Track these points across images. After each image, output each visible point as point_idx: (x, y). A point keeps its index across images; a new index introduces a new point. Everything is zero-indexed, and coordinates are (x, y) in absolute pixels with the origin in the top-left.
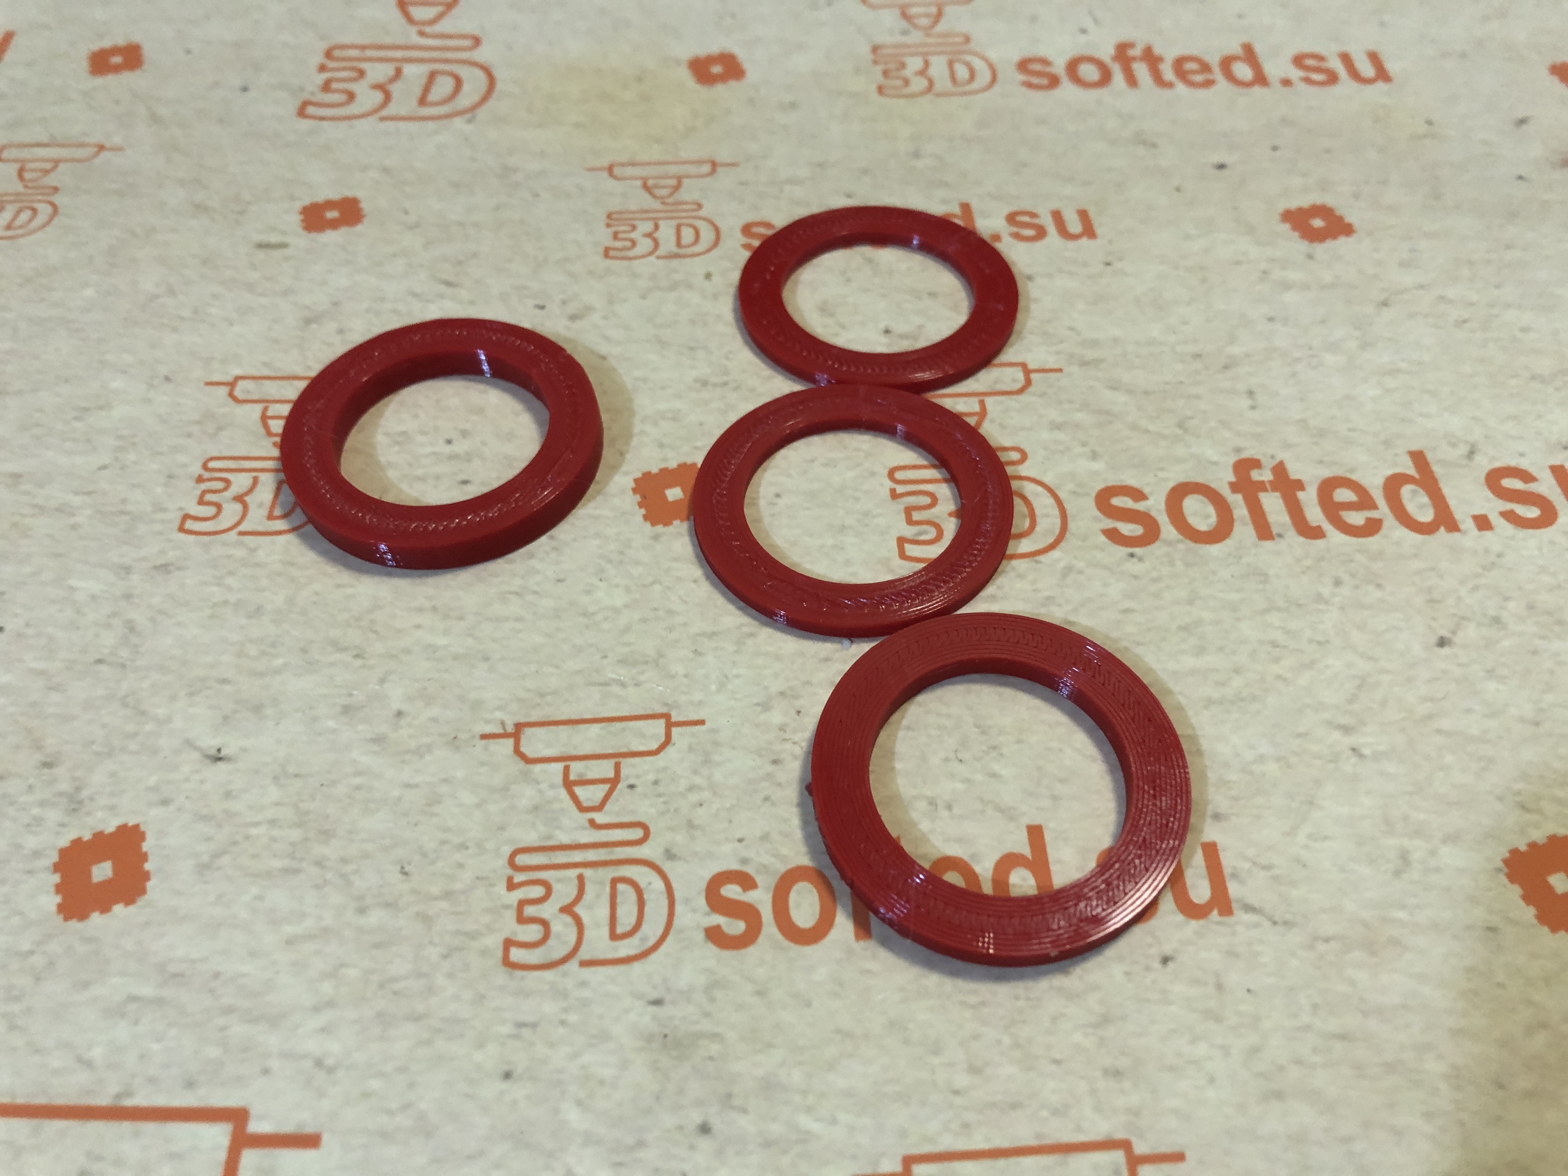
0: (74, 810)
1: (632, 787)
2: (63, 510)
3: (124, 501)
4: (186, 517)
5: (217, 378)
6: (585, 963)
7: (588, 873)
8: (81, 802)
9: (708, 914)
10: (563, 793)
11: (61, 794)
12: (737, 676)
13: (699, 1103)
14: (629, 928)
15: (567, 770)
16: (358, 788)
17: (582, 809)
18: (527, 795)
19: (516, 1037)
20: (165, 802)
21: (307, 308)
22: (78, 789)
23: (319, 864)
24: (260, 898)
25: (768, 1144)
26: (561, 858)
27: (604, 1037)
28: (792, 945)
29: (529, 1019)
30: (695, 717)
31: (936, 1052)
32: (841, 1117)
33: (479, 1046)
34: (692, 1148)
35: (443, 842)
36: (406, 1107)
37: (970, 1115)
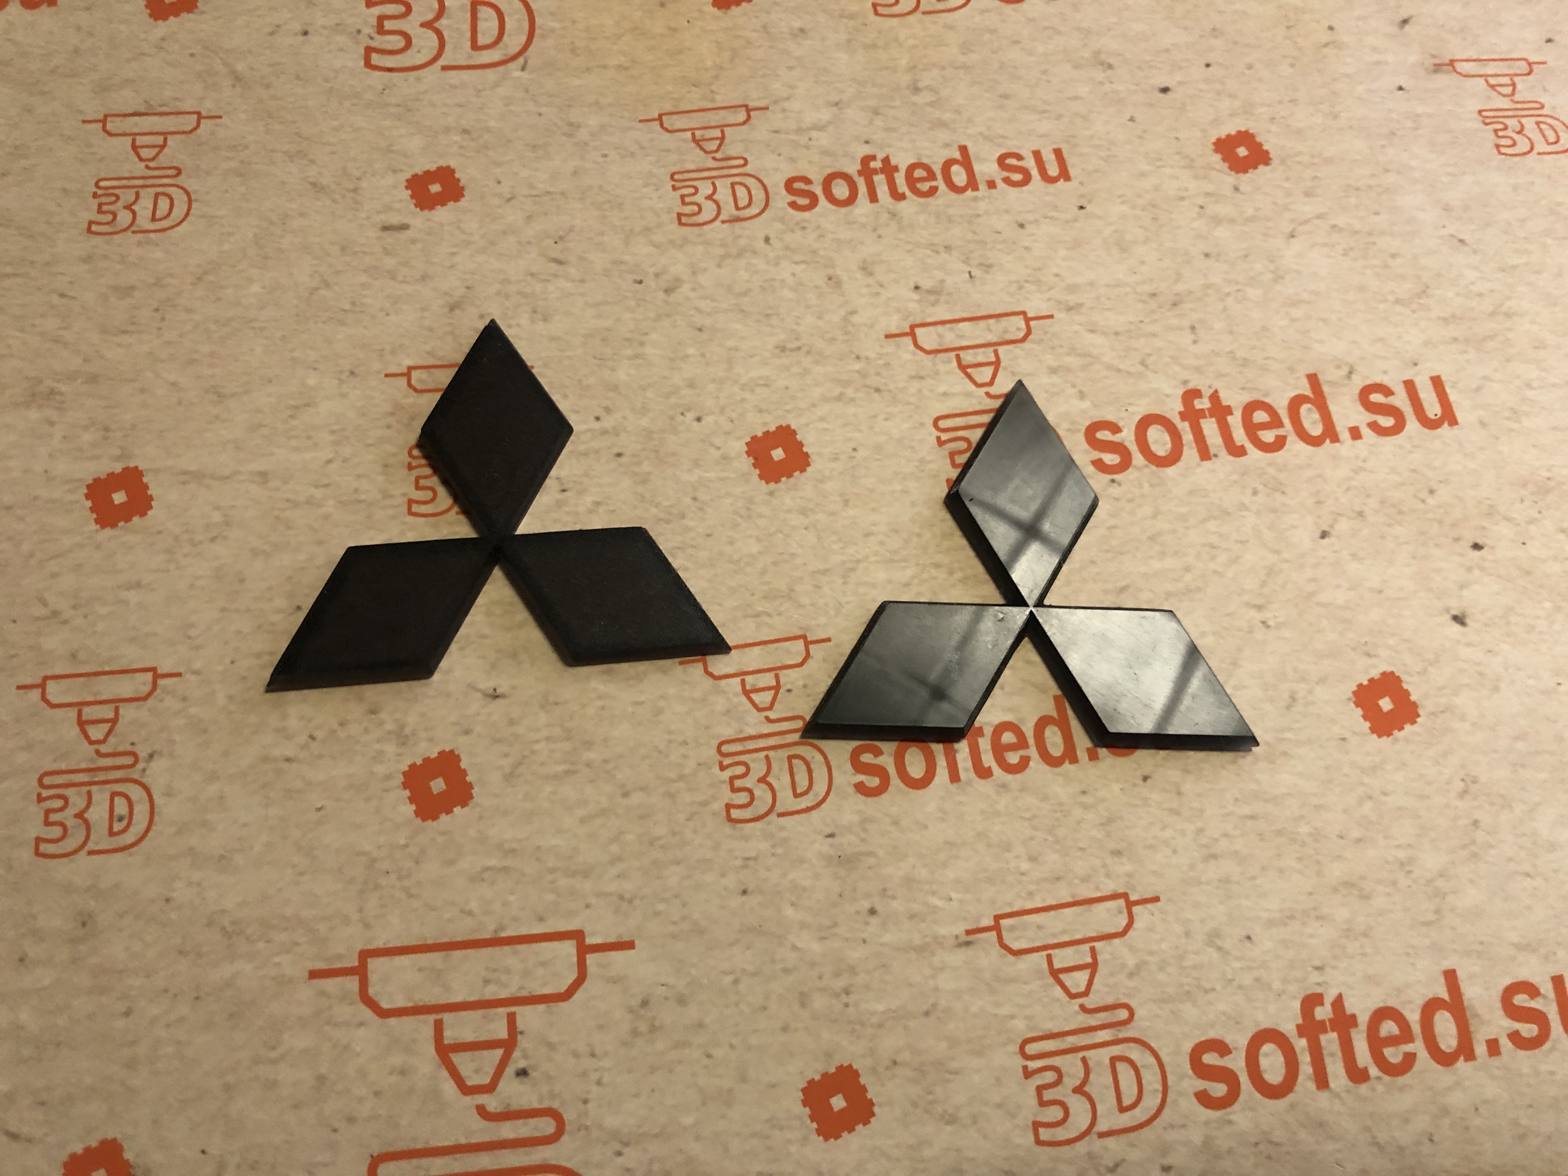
0: (404, 744)
1: (789, 691)
2: (310, 502)
3: (356, 490)
4: (411, 502)
5: (393, 369)
6: (780, 815)
7: (771, 754)
8: (407, 736)
9: (854, 775)
10: (744, 699)
11: (390, 732)
12: (848, 603)
13: (867, 896)
14: (805, 789)
15: (743, 682)
16: (603, 708)
17: (759, 710)
18: (720, 704)
19: (745, 867)
20: (467, 732)
21: (446, 294)
22: (402, 727)
23: (588, 765)
24: (554, 793)
25: (912, 917)
26: (751, 745)
27: (802, 861)
28: (911, 790)
29: (753, 854)
30: (823, 636)
31: (1008, 851)
32: (954, 895)
33: (723, 875)
34: (867, 923)
35: (670, 742)
36: (684, 918)
37: (1032, 887)
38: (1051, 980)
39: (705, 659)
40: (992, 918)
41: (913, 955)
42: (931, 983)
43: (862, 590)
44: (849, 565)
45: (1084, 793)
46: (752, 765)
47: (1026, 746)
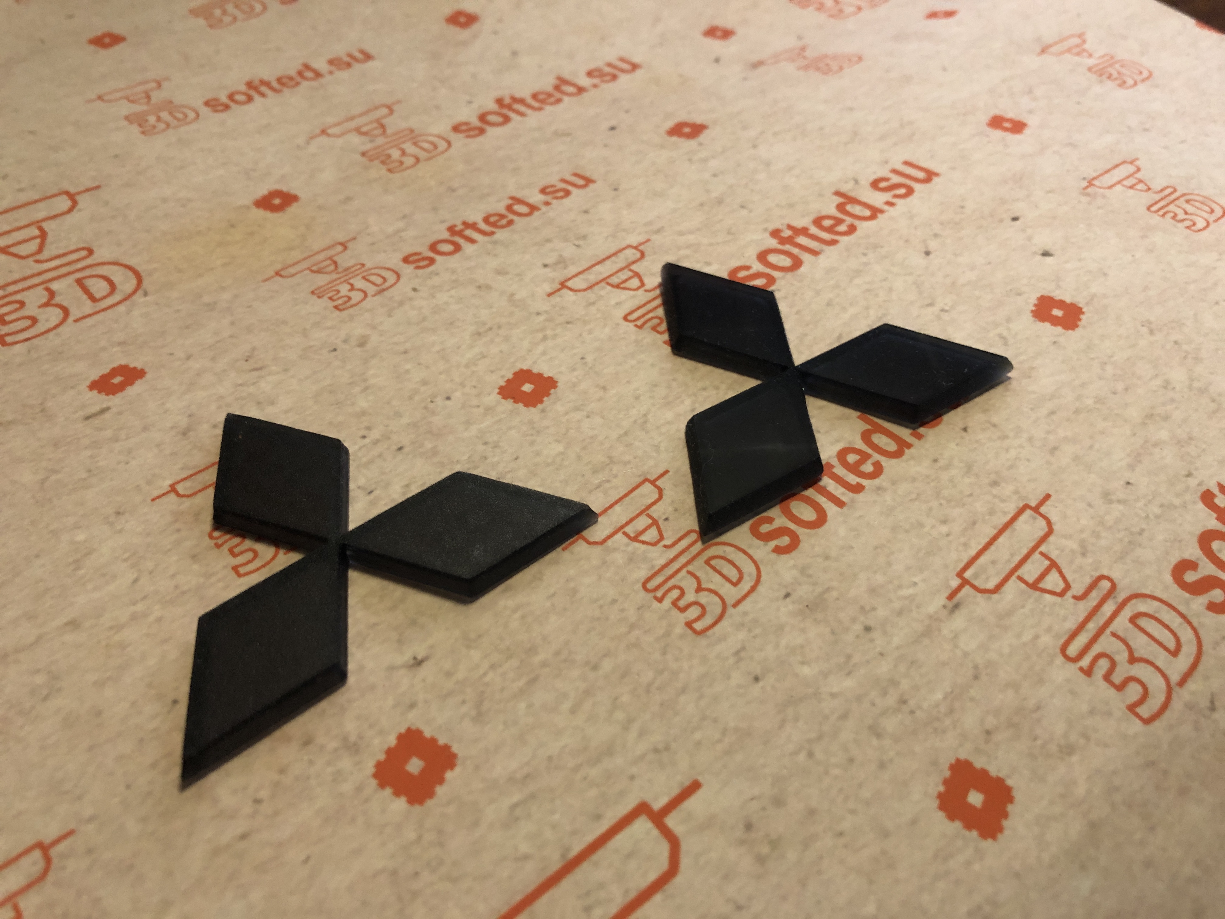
0: (356, 752)
1: (666, 519)
2: (136, 617)
3: (177, 587)
4: (235, 568)
6: (735, 605)
7: (690, 568)
8: (355, 744)
9: (766, 545)
10: (636, 544)
11: (336, 750)
12: (660, 442)
13: (854, 620)
14: (738, 576)
16: (523, 617)
18: (619, 558)
19: (740, 660)
20: (412, 706)
21: (172, 428)
22: (345, 739)
23: (544, 665)
24: (530, 706)
25: (900, 613)
27: (781, 628)
28: (817, 530)
29: (738, 647)
30: (660, 472)
31: (923, 527)
32: (915, 579)
33: (728, 678)
34: (872, 640)
35: (601, 607)
36: (724, 732)
37: (963, 540)
38: (1037, 594)
39: (582, 535)
40: (956, 578)
41: (926, 641)
42: (958, 652)
43: (663, 430)
44: (639, 421)
45: (935, 461)
46: (682, 584)
47: (869, 456)
